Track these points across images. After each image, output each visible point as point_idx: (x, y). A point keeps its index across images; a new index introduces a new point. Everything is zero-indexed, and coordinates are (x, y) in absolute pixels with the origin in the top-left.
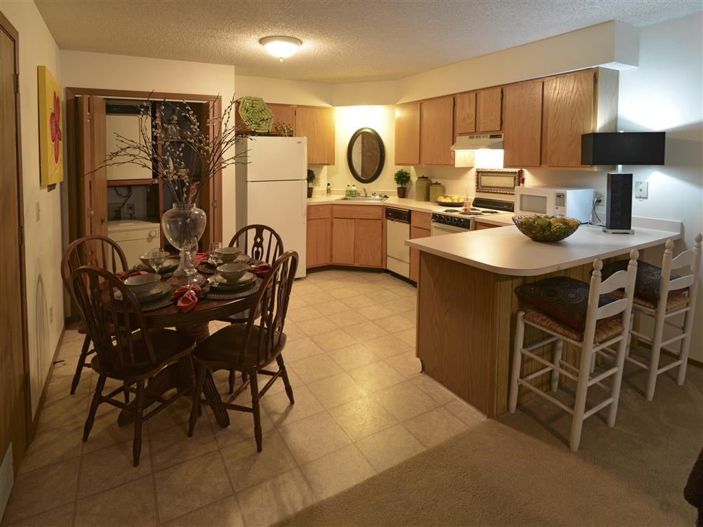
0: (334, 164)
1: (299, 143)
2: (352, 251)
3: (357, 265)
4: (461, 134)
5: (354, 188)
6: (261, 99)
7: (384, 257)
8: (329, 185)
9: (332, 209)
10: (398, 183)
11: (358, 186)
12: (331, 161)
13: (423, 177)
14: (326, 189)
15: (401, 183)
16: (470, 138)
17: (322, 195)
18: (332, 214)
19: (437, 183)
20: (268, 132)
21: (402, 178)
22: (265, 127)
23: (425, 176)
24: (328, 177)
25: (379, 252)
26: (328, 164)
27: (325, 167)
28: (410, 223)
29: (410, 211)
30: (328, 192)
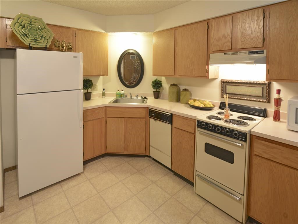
0: (107, 75)
1: (75, 57)
2: (122, 142)
3: (126, 153)
4: (215, 52)
5: (123, 92)
6: (41, 19)
7: (147, 147)
8: (104, 90)
9: (106, 110)
10: (154, 88)
11: (125, 91)
12: (105, 73)
13: (174, 85)
14: (102, 92)
15: (157, 89)
16: (225, 54)
17: (99, 97)
18: (106, 114)
19: (185, 90)
20: (46, 47)
21: (157, 85)
22: (42, 43)
23: (175, 84)
24: (103, 84)
25: (144, 143)
26: (103, 75)
27: (101, 77)
28: (172, 124)
29: (172, 114)
30: (103, 95)
